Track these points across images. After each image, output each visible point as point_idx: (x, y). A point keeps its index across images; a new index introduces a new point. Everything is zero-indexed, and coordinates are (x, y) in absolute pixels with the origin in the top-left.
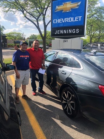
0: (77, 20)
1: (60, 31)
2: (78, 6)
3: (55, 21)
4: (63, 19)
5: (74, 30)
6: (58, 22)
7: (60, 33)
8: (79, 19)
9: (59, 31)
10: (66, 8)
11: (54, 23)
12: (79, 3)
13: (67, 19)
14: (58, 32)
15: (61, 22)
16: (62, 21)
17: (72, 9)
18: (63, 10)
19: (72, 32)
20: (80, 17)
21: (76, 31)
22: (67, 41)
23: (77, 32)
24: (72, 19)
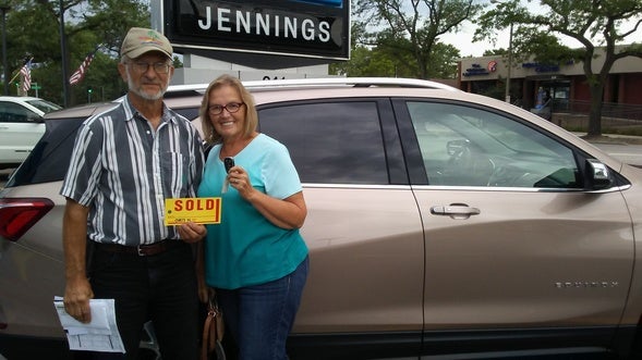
1: (233, 17)
5: (308, 26)
7: (232, 25)
9: (224, 15)
14: (221, 19)
19: (299, 31)
23: (325, 36)
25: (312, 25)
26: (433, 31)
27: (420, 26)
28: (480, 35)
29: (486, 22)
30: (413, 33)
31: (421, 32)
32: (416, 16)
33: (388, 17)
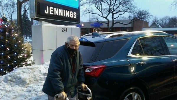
5: (71, 13)
7: (53, 12)
9: (52, 9)
19: (69, 15)
21: (73, 15)
22: (66, 30)
23: (75, 16)
25: (72, 13)
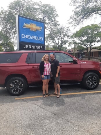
0: (41, 39)
2: (41, 29)
3: (23, 36)
4: (30, 36)
5: (39, 47)
6: (26, 37)
8: (42, 39)
10: (33, 28)
11: (22, 37)
12: (41, 28)
13: (34, 37)
14: (27, 47)
15: (28, 37)
16: (30, 38)
17: (37, 30)
18: (30, 29)
20: (43, 38)
21: (41, 48)
24: (38, 38)
26: (62, 45)
27: (59, 44)
28: (69, 46)
29: (70, 43)
30: (58, 45)
31: (60, 45)
32: (59, 43)
33: (54, 43)
